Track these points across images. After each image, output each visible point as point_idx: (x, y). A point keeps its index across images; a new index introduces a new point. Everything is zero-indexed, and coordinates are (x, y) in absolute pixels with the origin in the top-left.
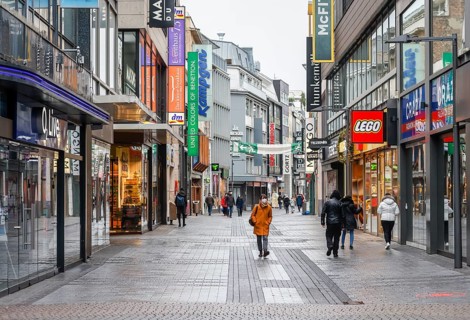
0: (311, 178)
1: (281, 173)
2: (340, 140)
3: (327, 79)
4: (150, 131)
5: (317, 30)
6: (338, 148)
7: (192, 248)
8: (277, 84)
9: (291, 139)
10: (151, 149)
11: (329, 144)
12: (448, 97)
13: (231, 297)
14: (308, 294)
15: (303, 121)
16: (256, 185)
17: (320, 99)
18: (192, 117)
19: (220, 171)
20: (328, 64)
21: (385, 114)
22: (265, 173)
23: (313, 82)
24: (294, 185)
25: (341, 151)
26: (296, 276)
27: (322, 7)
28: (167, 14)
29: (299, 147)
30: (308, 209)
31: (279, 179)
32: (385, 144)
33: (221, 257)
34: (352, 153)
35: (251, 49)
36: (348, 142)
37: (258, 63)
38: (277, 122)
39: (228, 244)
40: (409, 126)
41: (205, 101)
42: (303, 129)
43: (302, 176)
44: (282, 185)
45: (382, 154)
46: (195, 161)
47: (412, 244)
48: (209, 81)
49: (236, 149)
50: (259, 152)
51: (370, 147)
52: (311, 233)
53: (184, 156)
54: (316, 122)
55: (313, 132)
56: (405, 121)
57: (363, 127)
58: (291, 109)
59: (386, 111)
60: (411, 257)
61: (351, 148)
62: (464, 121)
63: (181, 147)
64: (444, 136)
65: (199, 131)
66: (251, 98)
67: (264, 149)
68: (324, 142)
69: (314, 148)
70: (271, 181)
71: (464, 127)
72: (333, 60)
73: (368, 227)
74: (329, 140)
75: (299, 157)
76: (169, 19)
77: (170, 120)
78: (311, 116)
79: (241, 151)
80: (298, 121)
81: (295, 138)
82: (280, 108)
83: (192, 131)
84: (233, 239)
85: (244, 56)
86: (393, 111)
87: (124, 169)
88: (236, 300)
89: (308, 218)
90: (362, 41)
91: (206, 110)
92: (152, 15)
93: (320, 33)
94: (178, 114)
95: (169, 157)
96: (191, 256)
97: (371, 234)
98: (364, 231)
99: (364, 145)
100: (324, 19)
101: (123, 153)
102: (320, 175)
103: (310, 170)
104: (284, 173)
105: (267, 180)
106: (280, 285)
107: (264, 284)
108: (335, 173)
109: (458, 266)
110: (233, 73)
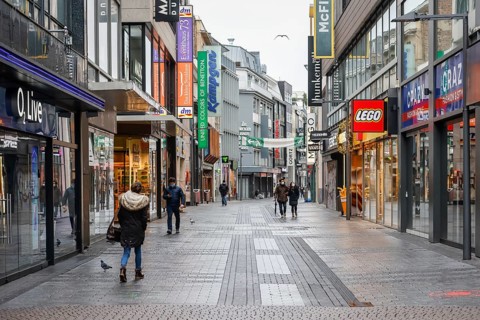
0: (312, 169)
1: (285, 165)
2: (340, 132)
3: (327, 75)
4: (158, 123)
5: (318, 27)
6: (337, 140)
7: (194, 236)
8: (281, 85)
9: (294, 134)
10: (159, 140)
11: (329, 136)
12: (454, 81)
13: (223, 297)
14: (309, 292)
15: (304, 119)
16: (263, 175)
17: (320, 95)
18: (202, 112)
19: (230, 163)
20: (329, 60)
21: (385, 103)
22: (271, 164)
23: (315, 78)
24: (296, 176)
25: (341, 142)
26: (297, 269)
27: (322, 5)
28: (173, 9)
29: (301, 141)
30: (309, 197)
31: (283, 170)
32: (386, 133)
33: (221, 246)
34: (351, 143)
35: (258, 53)
36: (347, 132)
37: (265, 66)
38: (282, 119)
39: (231, 232)
40: (410, 115)
41: (215, 99)
42: (305, 124)
43: (304, 167)
44: (286, 175)
45: (382, 144)
46: (206, 153)
47: (412, 232)
48: (218, 80)
49: (244, 143)
50: (265, 146)
51: (369, 137)
52: (312, 220)
53: (195, 149)
54: (317, 117)
55: (314, 126)
56: (406, 110)
57: (364, 116)
58: (294, 107)
59: (386, 100)
60: (413, 245)
61: (351, 139)
62: (474, 105)
63: (192, 140)
64: (448, 123)
65: (209, 125)
66: (259, 98)
67: (270, 143)
68: (325, 134)
69: (315, 140)
70: (276, 171)
71: (473, 111)
72: (333, 56)
73: (367, 214)
74: (329, 132)
75: (301, 150)
76: (174, 13)
77: (179, 113)
78: (312, 112)
79: (248, 145)
80: (300, 118)
81: (298, 134)
82: (285, 106)
83: (202, 125)
84: (237, 227)
85: (251, 59)
86: (394, 100)
87: (136, 160)
88: (229, 302)
89: (310, 205)
90: (362, 36)
91: (215, 106)
92: (158, 10)
93: (321, 30)
94: (187, 108)
95: (178, 149)
96: (191, 246)
97: (370, 221)
98: (363, 218)
99: (364, 134)
100: (325, 17)
101: (134, 145)
102: (320, 166)
103: (311, 161)
104: (288, 164)
105: (273, 171)
106: (279, 280)
107: (261, 279)
108: (335, 163)
109: (467, 257)
110: (242, 75)
